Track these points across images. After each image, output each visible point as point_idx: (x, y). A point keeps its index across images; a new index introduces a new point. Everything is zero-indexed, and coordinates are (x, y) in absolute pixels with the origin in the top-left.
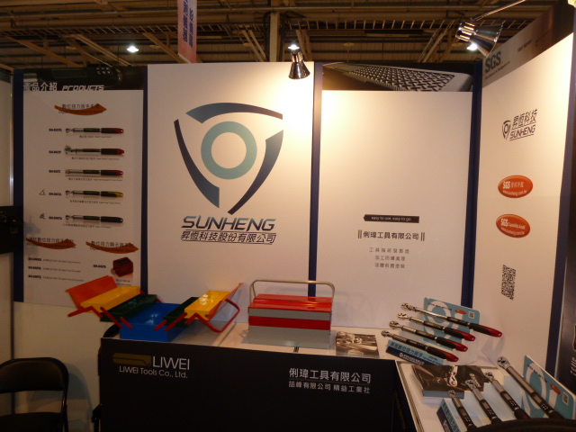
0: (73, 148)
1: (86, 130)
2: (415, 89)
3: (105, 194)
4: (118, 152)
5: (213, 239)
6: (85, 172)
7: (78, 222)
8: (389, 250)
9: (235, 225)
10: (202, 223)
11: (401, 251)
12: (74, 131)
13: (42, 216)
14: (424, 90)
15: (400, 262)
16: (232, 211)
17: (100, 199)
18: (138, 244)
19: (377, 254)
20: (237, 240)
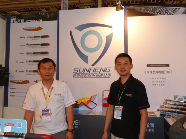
0: (29, 44)
1: (35, 37)
2: (164, 14)
4: (47, 45)
5: (85, 76)
6: (34, 53)
7: (31, 73)
8: (158, 78)
9: (95, 71)
10: (81, 71)
11: (163, 78)
12: (30, 37)
13: (16, 71)
14: (168, 14)
15: (163, 83)
16: (93, 65)
19: (153, 80)
20: (95, 76)
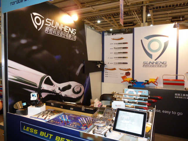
0: (116, 47)
1: (119, 43)
3: (123, 57)
4: (126, 48)
5: (151, 66)
6: (119, 53)
7: (117, 64)
9: (156, 63)
10: (148, 63)
12: (116, 44)
13: (108, 63)
16: (155, 60)
17: (122, 59)
18: (131, 68)
20: (157, 66)
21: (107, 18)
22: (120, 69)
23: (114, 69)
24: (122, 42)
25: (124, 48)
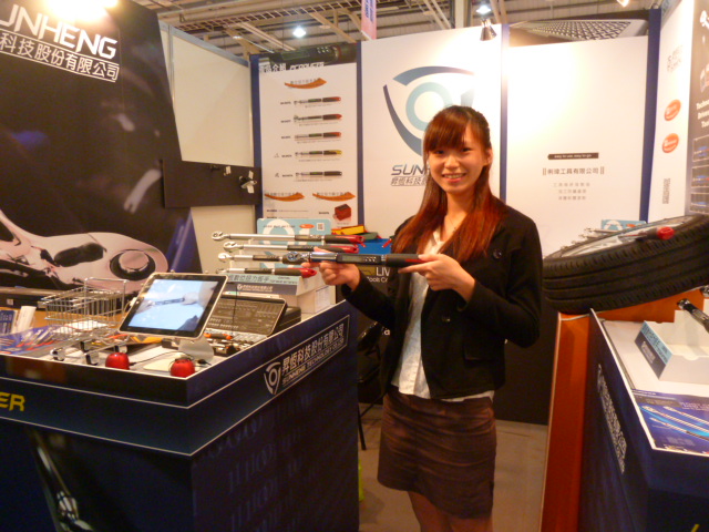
0: (300, 116)
1: (310, 101)
2: (593, 38)
3: (327, 153)
4: (336, 117)
6: (310, 136)
7: (305, 178)
8: (571, 184)
10: (408, 170)
11: (582, 184)
12: (301, 102)
13: (277, 175)
14: (602, 38)
15: (581, 195)
17: (323, 157)
18: (354, 192)
19: (561, 188)
21: (335, 20)
22: (318, 196)
23: (298, 196)
24: (321, 97)
25: (327, 117)
